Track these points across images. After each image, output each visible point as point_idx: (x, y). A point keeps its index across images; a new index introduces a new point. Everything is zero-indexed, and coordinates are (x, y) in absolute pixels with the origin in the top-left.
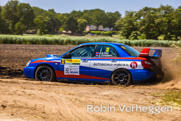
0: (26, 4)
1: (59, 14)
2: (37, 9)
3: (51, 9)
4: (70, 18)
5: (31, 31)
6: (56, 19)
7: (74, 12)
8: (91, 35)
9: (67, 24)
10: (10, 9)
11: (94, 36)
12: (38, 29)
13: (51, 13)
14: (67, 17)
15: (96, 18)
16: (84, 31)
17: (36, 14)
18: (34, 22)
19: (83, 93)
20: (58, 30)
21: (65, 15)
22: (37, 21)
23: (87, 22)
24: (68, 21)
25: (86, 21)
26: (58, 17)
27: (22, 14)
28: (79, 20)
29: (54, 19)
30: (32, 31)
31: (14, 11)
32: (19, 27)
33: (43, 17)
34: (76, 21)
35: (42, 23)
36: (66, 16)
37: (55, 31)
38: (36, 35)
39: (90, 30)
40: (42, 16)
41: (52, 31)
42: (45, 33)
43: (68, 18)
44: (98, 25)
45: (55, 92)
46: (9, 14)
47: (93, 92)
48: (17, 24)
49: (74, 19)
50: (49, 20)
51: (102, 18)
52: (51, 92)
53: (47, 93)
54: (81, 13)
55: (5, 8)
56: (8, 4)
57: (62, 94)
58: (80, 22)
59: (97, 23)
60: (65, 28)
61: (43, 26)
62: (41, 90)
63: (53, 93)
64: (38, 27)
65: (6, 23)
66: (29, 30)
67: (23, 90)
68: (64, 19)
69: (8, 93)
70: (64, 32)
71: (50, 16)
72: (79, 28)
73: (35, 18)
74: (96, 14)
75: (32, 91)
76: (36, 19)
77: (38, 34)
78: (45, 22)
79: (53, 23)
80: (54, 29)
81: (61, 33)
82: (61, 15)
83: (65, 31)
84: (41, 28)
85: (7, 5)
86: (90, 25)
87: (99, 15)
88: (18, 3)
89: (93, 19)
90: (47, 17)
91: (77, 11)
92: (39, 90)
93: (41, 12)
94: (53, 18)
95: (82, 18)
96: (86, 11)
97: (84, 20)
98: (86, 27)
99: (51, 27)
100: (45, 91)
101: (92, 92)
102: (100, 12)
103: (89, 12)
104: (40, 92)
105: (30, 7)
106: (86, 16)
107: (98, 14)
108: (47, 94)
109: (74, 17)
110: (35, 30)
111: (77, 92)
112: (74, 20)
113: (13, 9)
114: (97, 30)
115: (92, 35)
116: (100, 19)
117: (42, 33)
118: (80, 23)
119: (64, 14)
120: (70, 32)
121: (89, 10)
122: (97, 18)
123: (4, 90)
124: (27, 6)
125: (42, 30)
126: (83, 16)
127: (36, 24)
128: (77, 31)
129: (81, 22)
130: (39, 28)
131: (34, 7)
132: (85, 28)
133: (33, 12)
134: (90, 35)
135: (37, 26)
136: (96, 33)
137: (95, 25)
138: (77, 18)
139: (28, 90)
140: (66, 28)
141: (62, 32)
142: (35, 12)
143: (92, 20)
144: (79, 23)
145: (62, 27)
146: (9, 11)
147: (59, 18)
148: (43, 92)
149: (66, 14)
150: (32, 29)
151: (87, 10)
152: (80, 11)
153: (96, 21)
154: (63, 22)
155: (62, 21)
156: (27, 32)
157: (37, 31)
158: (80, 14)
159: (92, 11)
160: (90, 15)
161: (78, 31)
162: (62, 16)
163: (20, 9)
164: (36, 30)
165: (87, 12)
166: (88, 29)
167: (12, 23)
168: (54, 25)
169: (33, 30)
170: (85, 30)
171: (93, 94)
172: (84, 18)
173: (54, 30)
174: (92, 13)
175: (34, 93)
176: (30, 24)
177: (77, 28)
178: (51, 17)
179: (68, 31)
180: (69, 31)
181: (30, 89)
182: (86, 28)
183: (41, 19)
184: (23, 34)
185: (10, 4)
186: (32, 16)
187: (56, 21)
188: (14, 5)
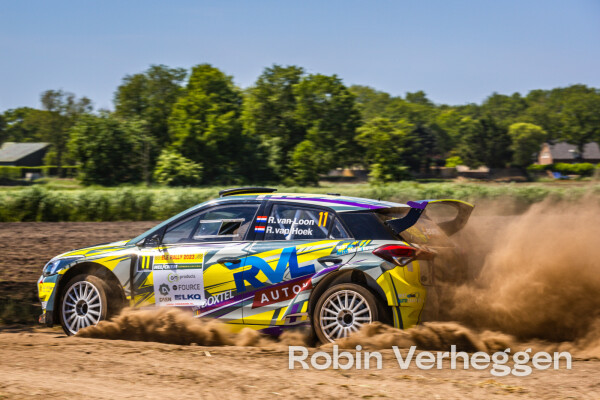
0: (326, 79)
1: (444, 107)
2: (367, 93)
3: (414, 91)
4: (483, 122)
5: (347, 172)
6: (434, 126)
7: (497, 100)
8: (559, 176)
9: (472, 141)
10: (274, 99)
11: (568, 179)
12: (371, 163)
13: (416, 107)
14: (474, 118)
15: (574, 116)
16: (536, 165)
17: (364, 113)
18: (356, 138)
19: (555, 387)
20: (443, 163)
21: (465, 111)
22: (368, 136)
23: (544, 132)
24: (475, 131)
25: (538, 128)
26: (441, 121)
27: (314, 112)
28: (514, 127)
29: (426, 126)
30: (353, 171)
31: (286, 103)
32: (305, 160)
33: (387, 120)
34: (505, 131)
35: (386, 143)
36: (469, 114)
37: (433, 168)
38: (368, 185)
39: (556, 161)
40: (384, 116)
41: (422, 170)
42: (399, 177)
43: (476, 121)
44: (581, 142)
45: (456, 385)
46: (269, 117)
47: (589, 382)
48: (299, 148)
49: (498, 123)
50: (410, 130)
51: (596, 118)
52: (441, 386)
53: (430, 388)
54: (523, 101)
55: (254, 94)
56: (266, 81)
57: (482, 391)
58: (518, 132)
59: (577, 134)
60: (467, 158)
61: (387, 153)
62: (405, 378)
63: (449, 387)
64: (372, 156)
65: (259, 146)
66: (340, 169)
67: (343, 381)
68: (464, 124)
69: (292, 394)
70: (464, 169)
71: (412, 116)
72: (515, 156)
73: (359, 126)
74: (575, 103)
75: (374, 383)
76: (364, 130)
77: (372, 180)
78: (396, 138)
79: (422, 142)
80: (429, 161)
81: (454, 174)
82: (449, 112)
83: (468, 165)
84: (382, 160)
85: (260, 82)
86: (552, 144)
87: (585, 107)
88: (301, 76)
89: (563, 121)
90: (401, 121)
91: (506, 97)
92: (398, 380)
93: (381, 104)
94: (424, 122)
95: (525, 118)
96: (537, 95)
97: (531, 126)
98: (539, 150)
99: (415, 156)
100: (421, 382)
101: (585, 379)
102: (587, 96)
103: (548, 96)
104: (403, 384)
105: (343, 88)
106: (538, 112)
107: (580, 105)
108: (429, 393)
109: (496, 118)
110: (362, 168)
111: (533, 382)
112: (496, 128)
113: (281, 99)
114: (580, 159)
115: (562, 179)
116: (588, 119)
117: (388, 176)
118: (519, 138)
119: (461, 109)
120: (483, 169)
121: (548, 92)
122: (578, 117)
123: (275, 384)
124: (332, 84)
125: (386, 167)
126: (529, 111)
127: (365, 145)
128: (508, 165)
129: (523, 135)
130: (377, 162)
131: (356, 88)
132: (534, 154)
133: (351, 106)
134: (552, 177)
135: (368, 153)
136: (577, 170)
137: (570, 142)
138: (508, 120)
139: (359, 381)
140: (469, 155)
141: (455, 170)
142: (360, 104)
143: (561, 125)
144: (514, 138)
145: (455, 155)
146: (269, 103)
147: (444, 122)
148: (415, 386)
149: (468, 106)
150: (350, 164)
151: (540, 91)
152: (517, 95)
153: (575, 129)
154: (458, 137)
155: (453, 132)
156: (334, 173)
157: (369, 172)
158: (519, 106)
159: (558, 92)
160: (552, 107)
161: (513, 166)
162: (454, 115)
163: (307, 96)
164: (365, 166)
165: (541, 99)
166: (545, 158)
167: (280, 144)
168: (427, 149)
169: (355, 169)
170: (537, 161)
171: (592, 386)
172: (532, 119)
173: (428, 166)
174: (558, 101)
175: (382, 392)
176: (342, 146)
177: (509, 155)
178: (415, 118)
179: (476, 167)
180: (480, 165)
181: (367, 378)
182: (538, 155)
183: (381, 129)
184: (322, 183)
185: (270, 81)
186: (349, 120)
187: (434, 132)
188: (287, 84)
